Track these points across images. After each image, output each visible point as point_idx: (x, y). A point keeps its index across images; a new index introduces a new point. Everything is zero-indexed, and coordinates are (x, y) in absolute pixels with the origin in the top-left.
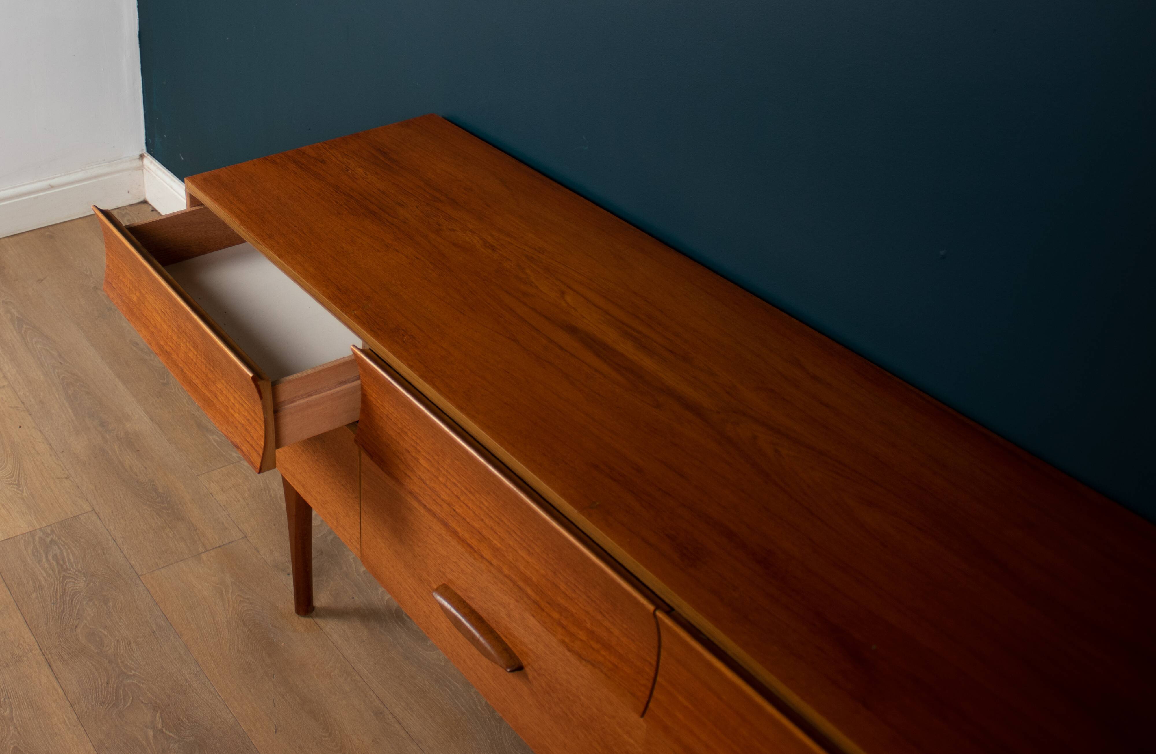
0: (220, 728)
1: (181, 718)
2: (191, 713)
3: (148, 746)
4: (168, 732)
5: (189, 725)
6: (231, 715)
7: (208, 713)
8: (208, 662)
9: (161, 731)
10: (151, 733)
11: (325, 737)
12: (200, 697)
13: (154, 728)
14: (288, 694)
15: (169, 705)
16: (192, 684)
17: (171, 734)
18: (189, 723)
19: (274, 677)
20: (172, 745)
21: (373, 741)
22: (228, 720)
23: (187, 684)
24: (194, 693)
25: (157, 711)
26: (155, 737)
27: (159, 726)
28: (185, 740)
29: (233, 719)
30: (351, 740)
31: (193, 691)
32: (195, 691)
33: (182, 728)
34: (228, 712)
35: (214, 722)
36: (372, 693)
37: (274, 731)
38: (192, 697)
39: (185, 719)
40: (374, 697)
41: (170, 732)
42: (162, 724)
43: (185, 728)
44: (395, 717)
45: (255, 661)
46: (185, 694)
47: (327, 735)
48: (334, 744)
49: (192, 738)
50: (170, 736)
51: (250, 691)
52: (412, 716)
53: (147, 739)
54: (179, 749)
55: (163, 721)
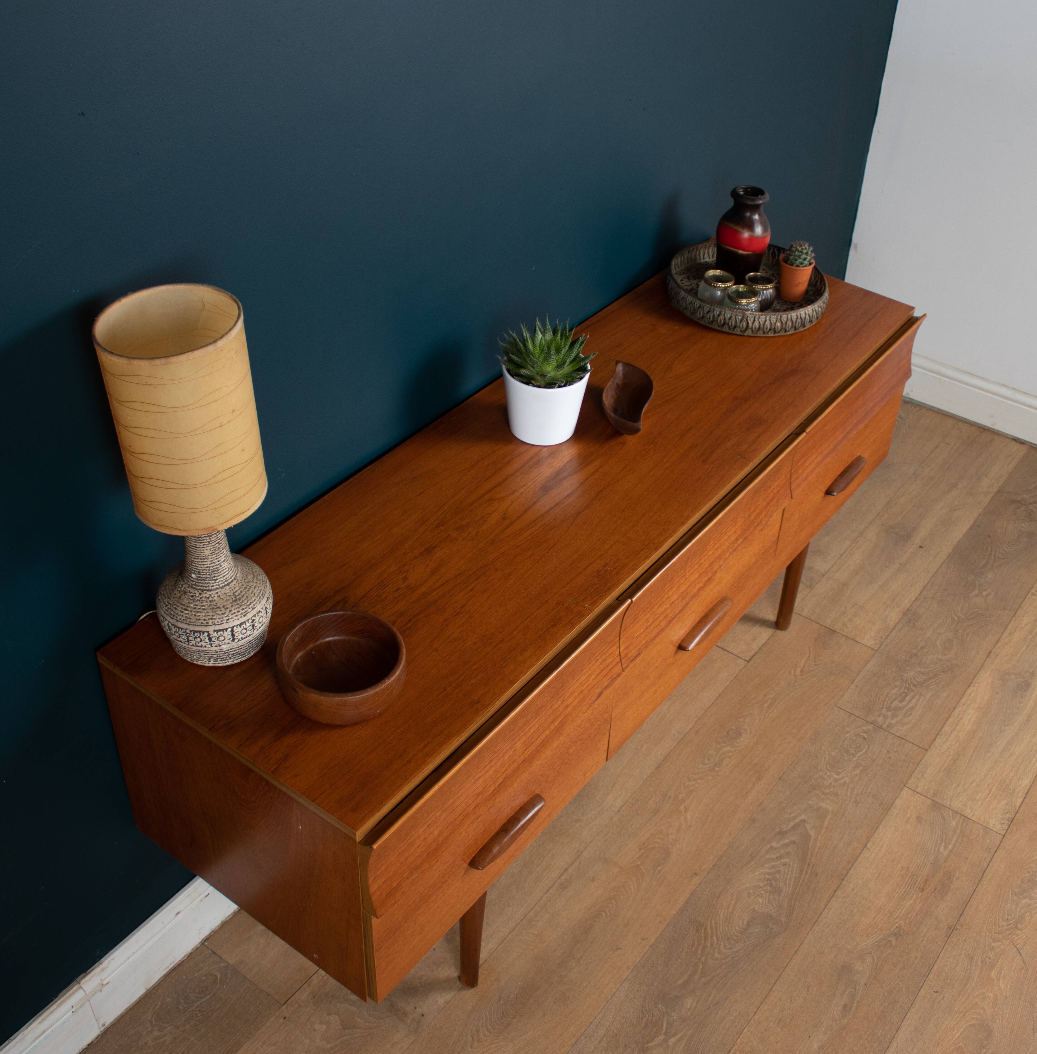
0: (637, 991)
2: (635, 1020)
3: (686, 1035)
4: (664, 1027)
6: (621, 988)
7: (627, 1007)
8: (570, 1034)
9: (666, 1033)
10: (672, 1040)
11: (606, 914)
12: (614, 1021)
13: (666, 1041)
14: (575, 956)
15: (635, 1042)
16: (602, 1035)
17: (665, 1024)
18: (645, 1016)
19: (561, 975)
20: (675, 1018)
22: (626, 989)
23: (604, 1039)
24: (612, 1027)
25: (647, 1047)
26: (674, 1035)
27: (661, 1037)
28: (664, 1011)
29: (624, 985)
32: (609, 1029)
33: (654, 1019)
34: (618, 992)
35: (634, 998)
36: (544, 898)
37: (619, 950)
38: (616, 1028)
39: (643, 1021)
40: (547, 895)
41: (662, 1026)
42: (658, 1036)
43: (653, 1016)
44: (562, 875)
45: (551, 997)
46: (616, 1035)
47: (603, 914)
48: (610, 905)
49: (660, 1006)
50: (667, 1024)
51: (587, 986)
52: (555, 864)
53: (680, 1039)
54: (675, 1011)
55: (655, 1037)
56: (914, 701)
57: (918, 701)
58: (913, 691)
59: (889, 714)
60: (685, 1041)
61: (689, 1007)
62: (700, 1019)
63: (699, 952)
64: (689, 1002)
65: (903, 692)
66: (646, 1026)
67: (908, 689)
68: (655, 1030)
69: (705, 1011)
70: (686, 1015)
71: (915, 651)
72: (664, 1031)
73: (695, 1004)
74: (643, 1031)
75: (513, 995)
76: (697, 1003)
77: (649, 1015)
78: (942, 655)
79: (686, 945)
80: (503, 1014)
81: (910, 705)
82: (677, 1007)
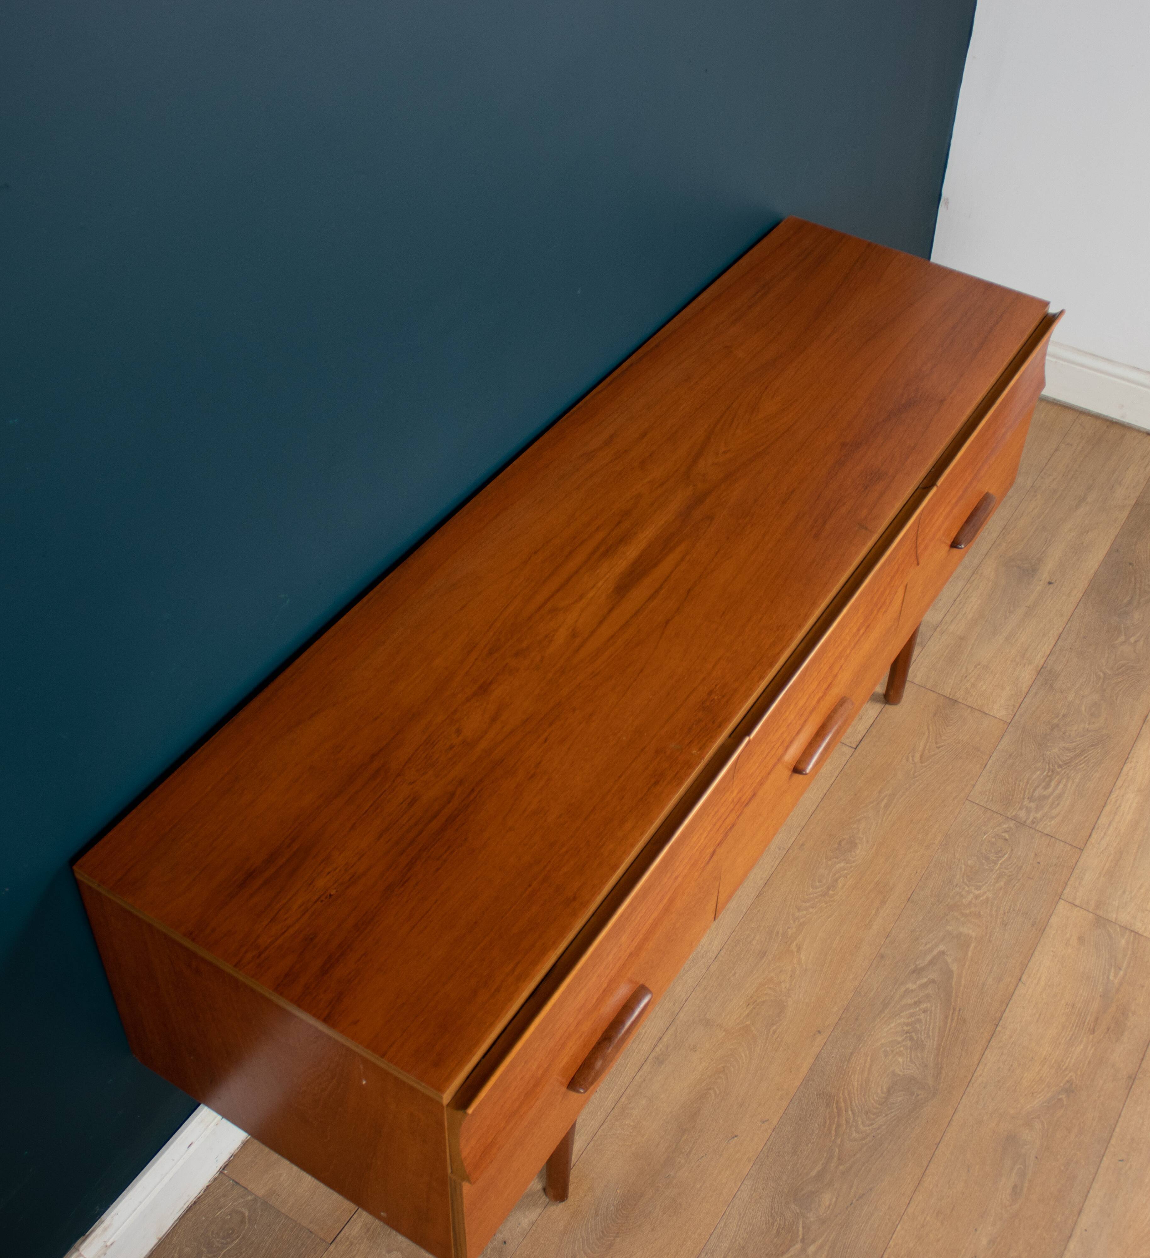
0: (763, 1189)
1: (775, 1232)
2: (764, 1226)
3: (828, 1241)
4: (801, 1233)
5: (778, 1219)
6: (742, 1187)
7: (753, 1210)
8: (687, 1252)
9: (803, 1240)
10: (812, 1249)
11: (715, 1092)
12: (739, 1230)
13: (804, 1250)
14: (683, 1151)
16: (727, 1249)
17: (801, 1229)
18: (776, 1220)
19: (669, 1175)
20: (812, 1219)
21: (695, 1051)
22: (749, 1187)
23: (730, 1254)
24: (737, 1238)
26: (814, 1241)
27: (798, 1246)
28: (798, 1211)
29: (745, 1182)
30: (705, 1069)
31: (735, 1242)
33: (787, 1223)
34: (740, 1192)
35: (760, 1198)
36: (637, 1078)
37: (736, 1138)
38: (743, 1238)
39: (774, 1228)
40: (640, 1074)
41: (798, 1231)
42: (794, 1245)
43: (785, 1220)
44: (656, 1045)
45: (659, 1205)
46: (744, 1247)
47: (712, 1092)
48: (719, 1081)
49: (792, 1206)
50: (803, 1228)
51: (701, 1187)
53: (821, 1247)
54: (811, 1210)
55: (790, 1247)
56: (1061, 786)
57: (1065, 786)
58: (1058, 773)
59: (1033, 805)
60: (827, 1248)
61: (827, 1203)
62: (843, 1218)
63: (833, 1132)
64: (827, 1198)
65: (1047, 776)
66: (778, 1233)
67: (1052, 771)
68: (789, 1237)
69: (847, 1208)
70: (825, 1215)
71: (1056, 721)
72: (801, 1237)
73: (834, 1200)
74: (775, 1240)
75: (612, 1207)
76: (837, 1198)
77: (780, 1219)
78: (1089, 724)
79: (816, 1125)
80: (603, 1232)
81: (1057, 792)
82: (813, 1206)
